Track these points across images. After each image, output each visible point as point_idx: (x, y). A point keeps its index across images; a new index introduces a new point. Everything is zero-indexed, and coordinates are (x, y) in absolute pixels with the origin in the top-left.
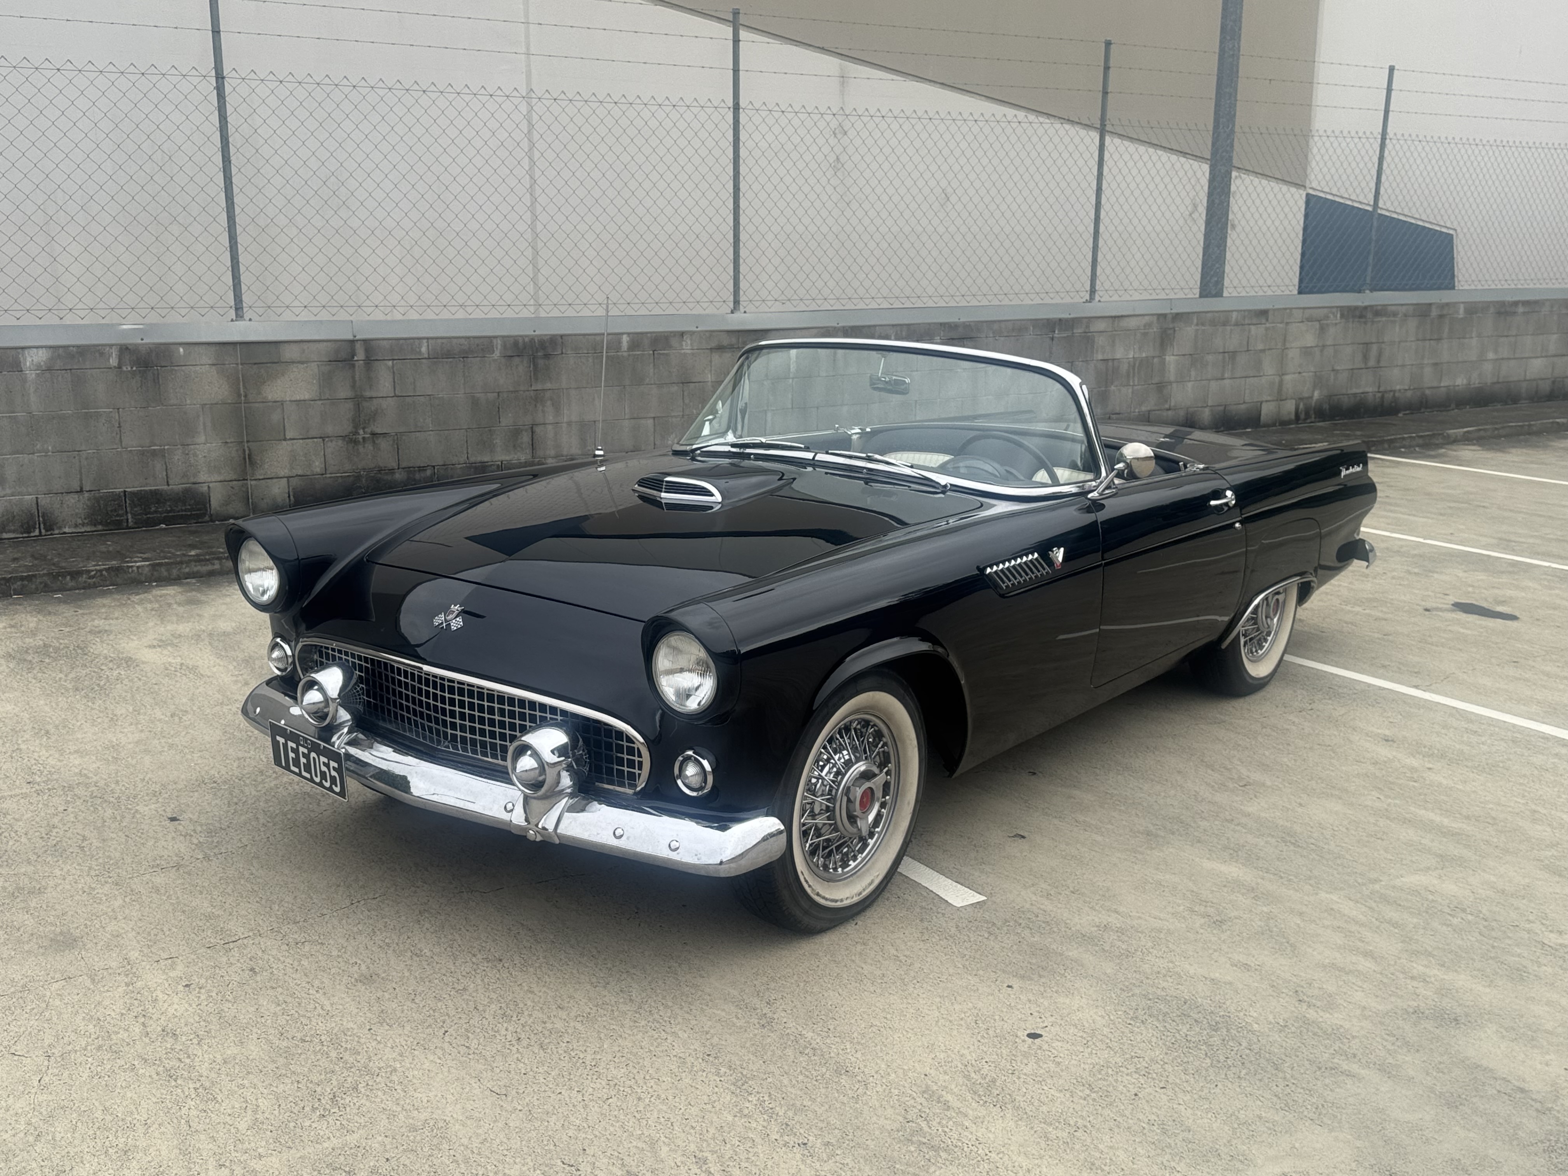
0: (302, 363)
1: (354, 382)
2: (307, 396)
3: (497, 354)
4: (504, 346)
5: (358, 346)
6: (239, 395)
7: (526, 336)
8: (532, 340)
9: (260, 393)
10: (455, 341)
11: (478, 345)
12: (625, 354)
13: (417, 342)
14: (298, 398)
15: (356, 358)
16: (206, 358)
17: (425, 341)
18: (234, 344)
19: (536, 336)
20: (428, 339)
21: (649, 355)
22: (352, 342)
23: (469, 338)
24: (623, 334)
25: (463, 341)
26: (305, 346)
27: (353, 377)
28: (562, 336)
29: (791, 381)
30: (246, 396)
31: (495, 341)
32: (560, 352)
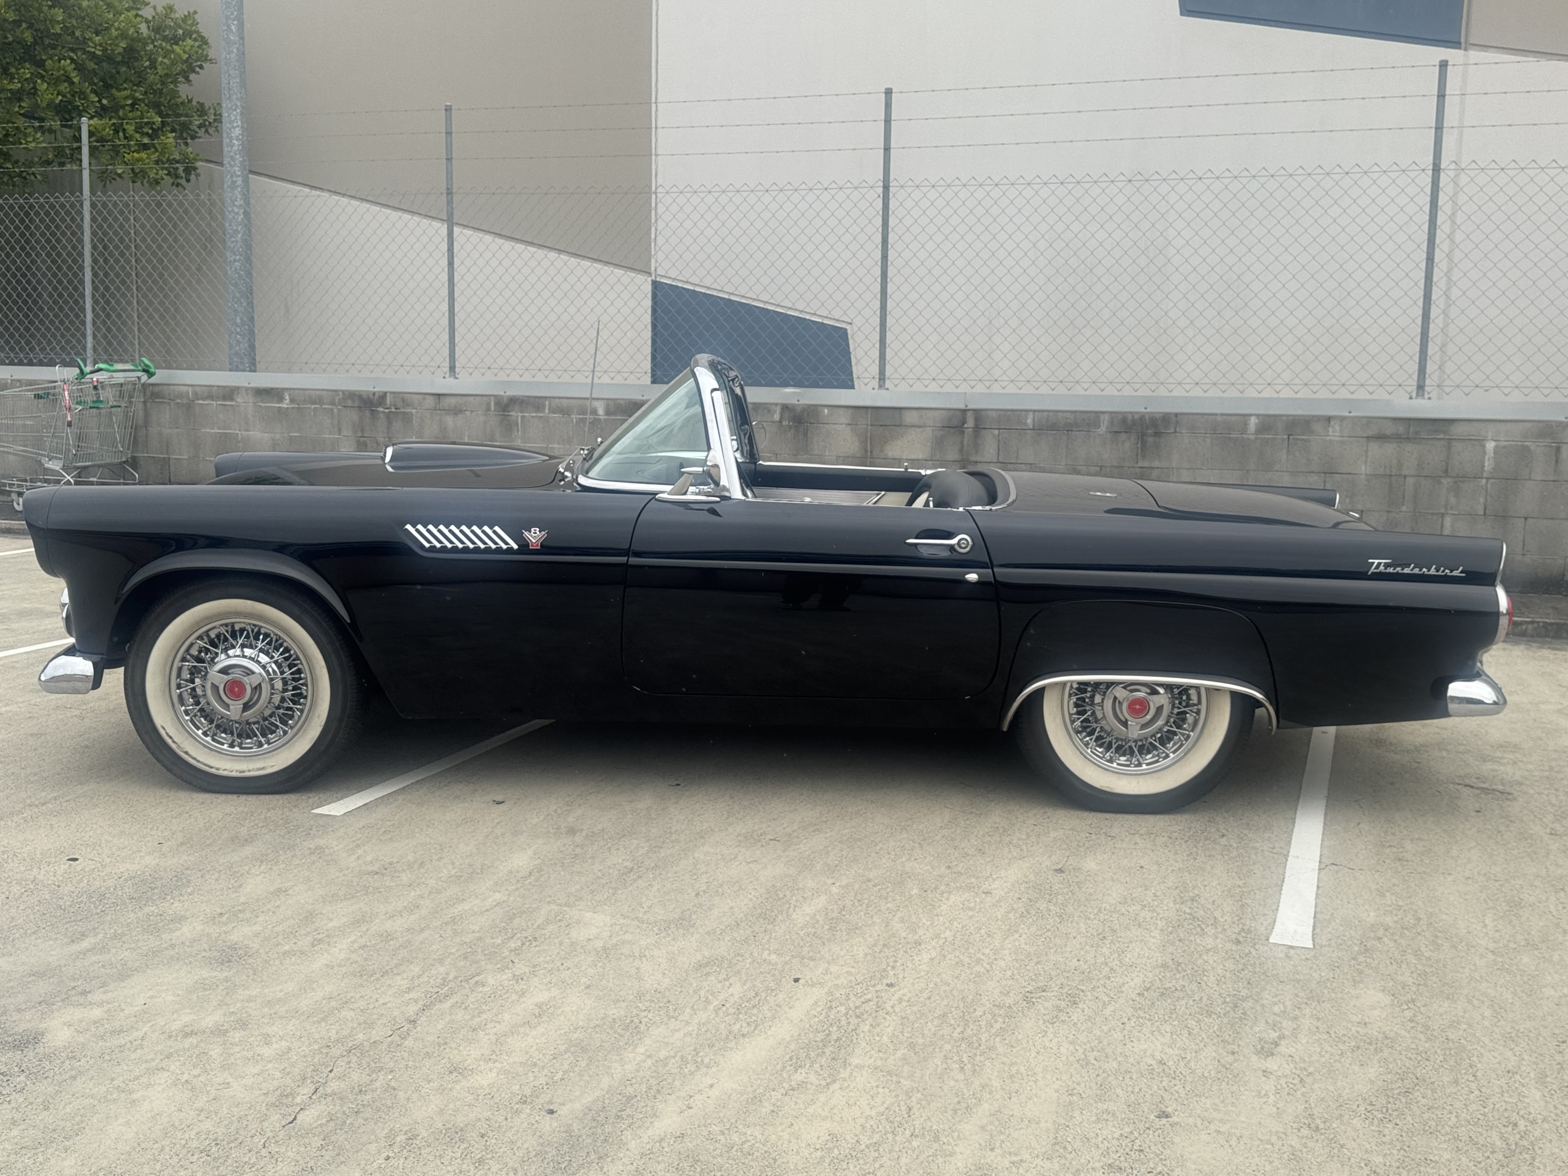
0: (920, 427)
1: (962, 446)
2: (920, 456)
3: (1103, 429)
4: (1112, 422)
5: (969, 414)
6: (866, 451)
7: (1137, 413)
8: (1142, 417)
9: (882, 451)
10: (1060, 415)
11: (1083, 420)
12: (1252, 437)
13: (1023, 413)
14: (913, 457)
15: (966, 426)
16: (844, 418)
17: (1031, 413)
18: (866, 408)
19: (1147, 413)
20: (1034, 411)
21: (1283, 440)
22: (964, 411)
23: (1075, 412)
24: (1251, 415)
25: (1068, 415)
26: (923, 412)
27: (962, 442)
28: (1176, 415)
29: (1484, 481)
30: (871, 452)
31: (1102, 416)
32: (1172, 430)
